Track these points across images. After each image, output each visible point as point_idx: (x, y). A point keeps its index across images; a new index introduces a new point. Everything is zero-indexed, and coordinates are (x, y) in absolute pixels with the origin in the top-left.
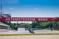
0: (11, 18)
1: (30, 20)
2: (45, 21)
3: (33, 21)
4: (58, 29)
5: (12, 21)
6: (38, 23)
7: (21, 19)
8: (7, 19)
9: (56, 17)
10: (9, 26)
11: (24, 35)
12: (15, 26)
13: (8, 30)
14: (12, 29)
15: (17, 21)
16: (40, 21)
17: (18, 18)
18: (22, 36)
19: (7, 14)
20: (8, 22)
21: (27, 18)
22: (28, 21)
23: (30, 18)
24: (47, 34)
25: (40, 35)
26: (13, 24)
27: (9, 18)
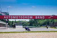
0: (10, 16)
1: (27, 18)
2: (42, 19)
3: (31, 19)
4: (54, 27)
5: (10, 19)
6: (35, 21)
7: (18, 17)
8: (5, 17)
9: (52, 15)
10: (7, 24)
11: (22, 32)
12: (13, 23)
13: (6, 28)
14: (10, 27)
15: (15, 19)
16: (37, 19)
17: (16, 16)
18: (19, 33)
19: (5, 13)
20: (6, 19)
21: (25, 16)
22: (26, 19)
23: (27, 16)
24: (44, 32)
25: (37, 33)
26: (11, 21)
27: (7, 16)
